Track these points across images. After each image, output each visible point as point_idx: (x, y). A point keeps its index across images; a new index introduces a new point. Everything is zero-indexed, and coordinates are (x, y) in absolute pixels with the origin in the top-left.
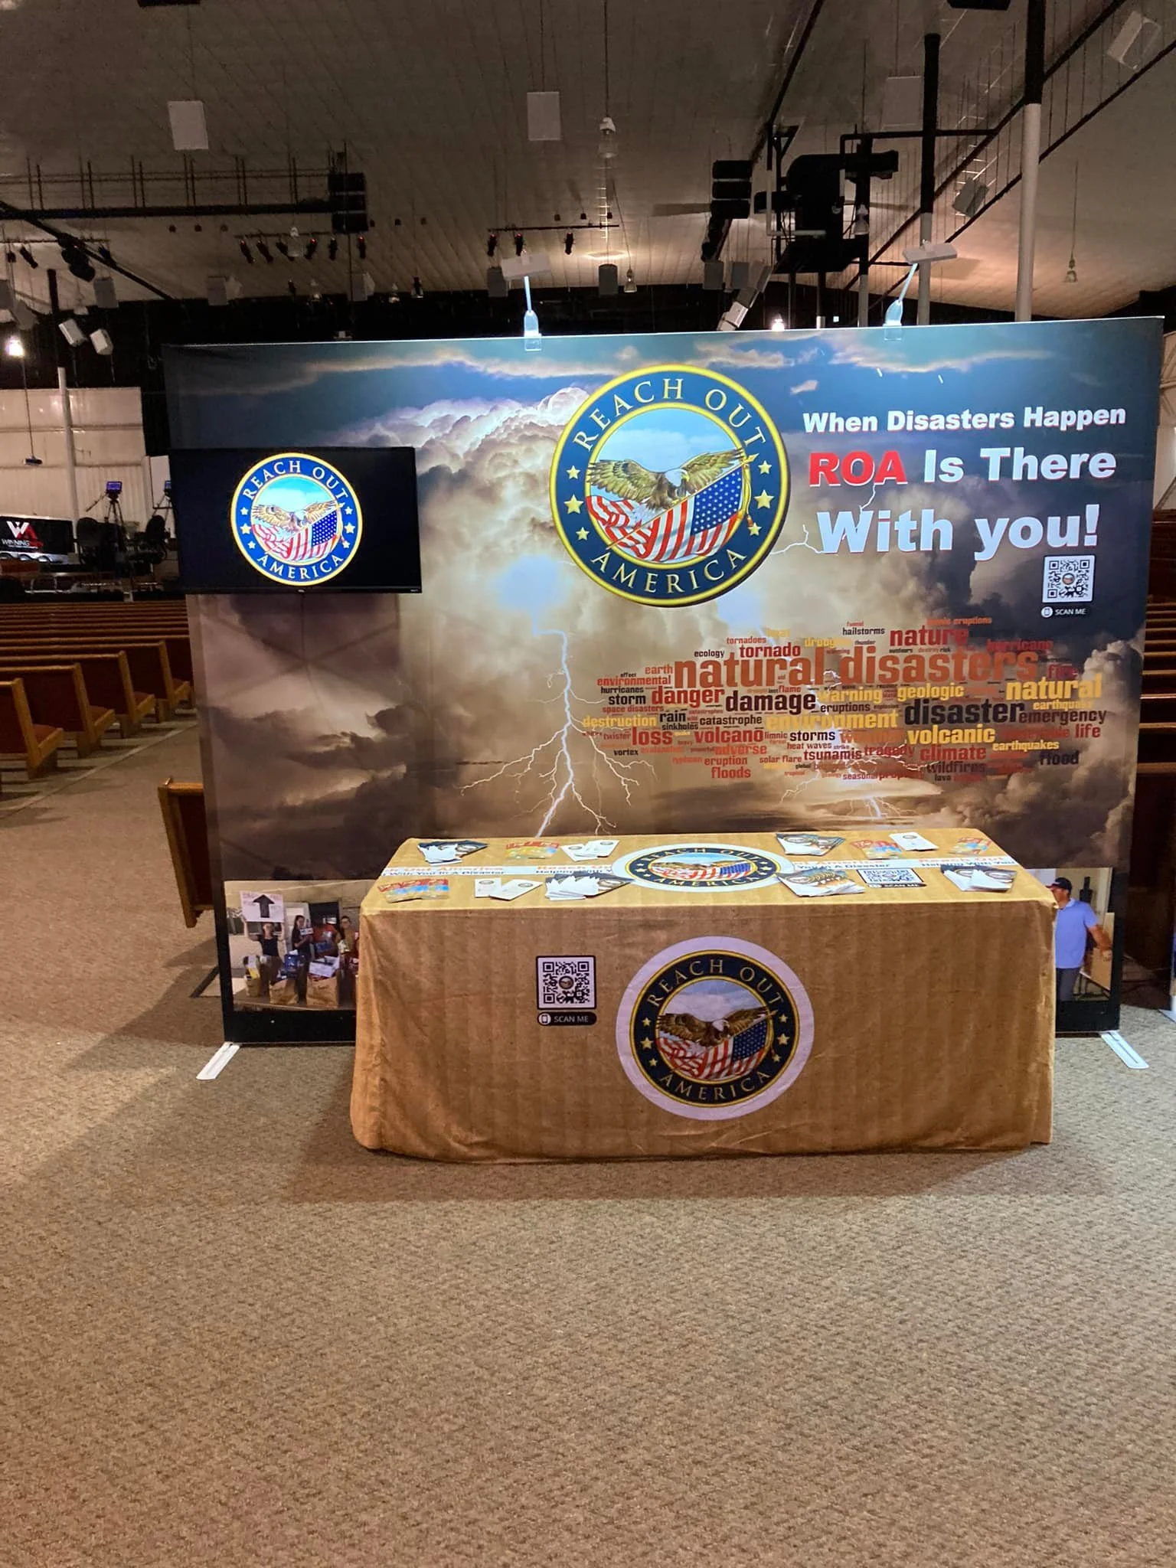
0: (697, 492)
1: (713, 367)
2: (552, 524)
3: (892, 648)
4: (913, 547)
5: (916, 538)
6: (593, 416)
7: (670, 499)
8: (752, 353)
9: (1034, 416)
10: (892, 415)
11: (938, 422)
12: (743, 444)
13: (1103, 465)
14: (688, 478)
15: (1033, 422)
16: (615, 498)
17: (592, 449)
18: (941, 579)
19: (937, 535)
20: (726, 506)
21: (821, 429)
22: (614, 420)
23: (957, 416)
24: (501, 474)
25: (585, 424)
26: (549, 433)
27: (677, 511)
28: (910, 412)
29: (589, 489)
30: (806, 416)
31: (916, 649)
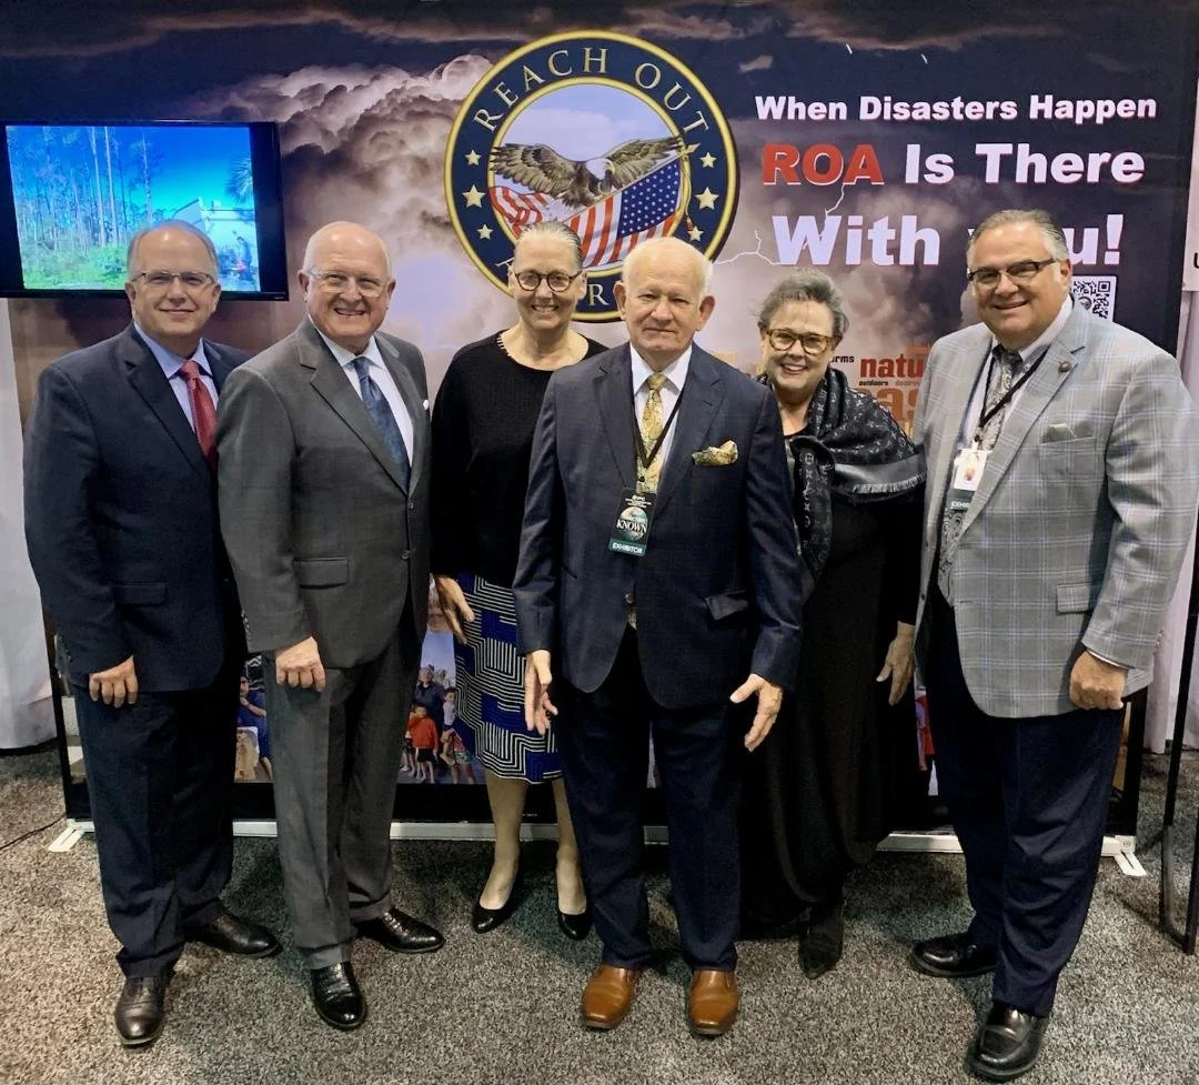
0: (625, 187)
1: (644, 36)
2: (447, 219)
3: (864, 380)
4: (890, 260)
5: (894, 249)
6: (497, 90)
7: (591, 195)
8: (693, 20)
9: (1041, 106)
10: (865, 101)
11: (922, 111)
12: (681, 130)
13: (1127, 167)
14: (613, 170)
15: (1041, 113)
16: (525, 190)
17: (497, 130)
18: (924, 300)
19: (920, 247)
20: (661, 205)
21: (777, 115)
22: (524, 95)
23: (945, 105)
24: (385, 157)
25: (486, 99)
26: (444, 109)
27: (600, 208)
28: (888, 99)
29: (494, 179)
30: (759, 100)
31: (892, 382)
